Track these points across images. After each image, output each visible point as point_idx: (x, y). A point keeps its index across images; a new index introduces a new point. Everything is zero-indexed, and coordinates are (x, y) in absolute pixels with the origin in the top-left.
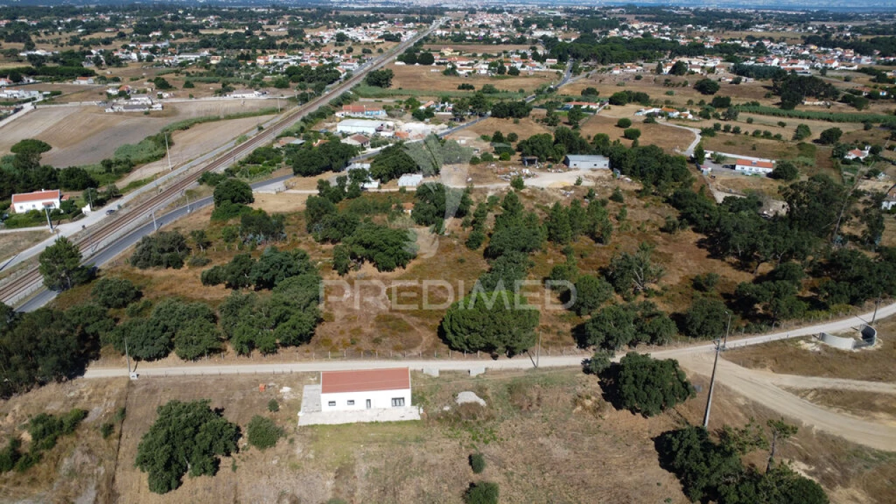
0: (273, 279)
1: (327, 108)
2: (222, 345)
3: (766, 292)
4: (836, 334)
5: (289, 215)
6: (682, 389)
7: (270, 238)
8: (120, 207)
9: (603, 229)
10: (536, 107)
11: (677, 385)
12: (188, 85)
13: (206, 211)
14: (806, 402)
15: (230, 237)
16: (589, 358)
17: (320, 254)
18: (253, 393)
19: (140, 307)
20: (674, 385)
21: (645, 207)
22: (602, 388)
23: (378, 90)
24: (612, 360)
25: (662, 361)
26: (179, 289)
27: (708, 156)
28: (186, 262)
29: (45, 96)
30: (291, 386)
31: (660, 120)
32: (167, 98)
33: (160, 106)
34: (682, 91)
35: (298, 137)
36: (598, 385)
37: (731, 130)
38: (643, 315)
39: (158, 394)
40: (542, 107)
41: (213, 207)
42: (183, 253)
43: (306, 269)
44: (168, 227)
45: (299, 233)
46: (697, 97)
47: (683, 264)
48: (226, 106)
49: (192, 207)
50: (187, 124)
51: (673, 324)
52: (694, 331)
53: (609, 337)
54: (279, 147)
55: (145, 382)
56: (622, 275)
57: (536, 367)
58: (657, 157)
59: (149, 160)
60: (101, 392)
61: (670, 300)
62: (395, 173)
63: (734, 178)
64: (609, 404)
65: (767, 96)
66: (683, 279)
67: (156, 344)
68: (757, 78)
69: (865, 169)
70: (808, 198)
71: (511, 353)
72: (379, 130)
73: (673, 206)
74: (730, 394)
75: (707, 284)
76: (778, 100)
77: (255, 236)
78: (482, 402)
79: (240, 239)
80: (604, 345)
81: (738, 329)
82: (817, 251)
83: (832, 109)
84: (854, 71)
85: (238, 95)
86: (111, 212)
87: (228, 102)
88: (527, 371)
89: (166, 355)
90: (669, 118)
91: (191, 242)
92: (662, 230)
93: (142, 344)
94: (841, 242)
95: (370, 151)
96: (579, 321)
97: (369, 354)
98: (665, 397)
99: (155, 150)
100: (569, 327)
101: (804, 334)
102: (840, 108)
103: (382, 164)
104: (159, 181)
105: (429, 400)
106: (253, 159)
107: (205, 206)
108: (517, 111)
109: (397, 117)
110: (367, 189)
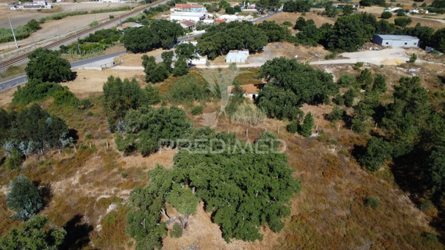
1: (164, 6)
31: (408, 15)
33: (50, 6)
35: (139, 23)
50: (62, 16)
54: (121, 29)
59: (9, 41)
62: (222, 50)
72: (202, 18)
85: (107, 1)
90: (413, 13)
95: (196, 33)
103: (210, 40)
106: (92, 38)
108: (302, 7)
109: (214, 12)
110: (194, 65)
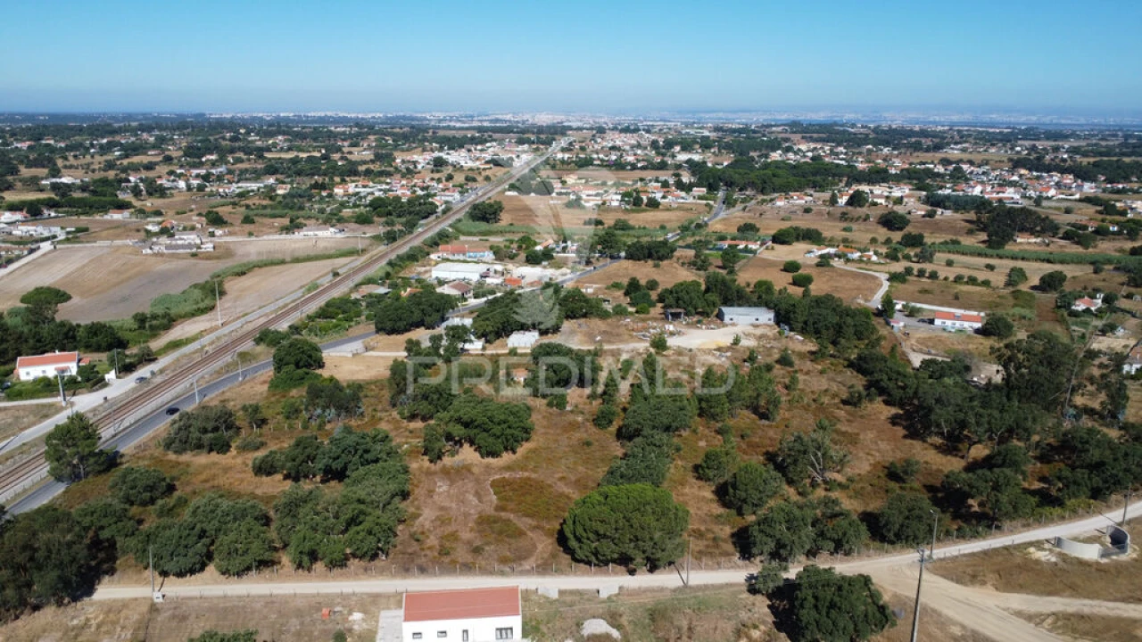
0: (345, 468)
1: (420, 249)
2: (276, 555)
3: (981, 484)
4: (1076, 539)
5: (368, 383)
6: (878, 615)
7: (343, 414)
8: (153, 373)
9: (768, 402)
10: (680, 247)
11: (872, 609)
12: (248, 220)
13: (263, 378)
14: (1042, 631)
15: (292, 413)
16: (755, 571)
17: (406, 435)
18: (313, 622)
19: (171, 504)
20: (866, 610)
21: (821, 372)
22: (773, 613)
23: (483, 226)
24: (785, 575)
25: (850, 578)
26: (222, 481)
27: (898, 307)
28: (233, 445)
29: (68, 233)
30: (365, 612)
31: (837, 263)
32: (221, 236)
33: (211, 245)
34: (862, 226)
35: (382, 285)
36: (767, 610)
37: (927, 275)
38: (823, 515)
39: (188, 622)
40: (688, 246)
41: (271, 373)
42: (230, 433)
43: (388, 454)
44: (213, 399)
45: (380, 407)
46: (883, 233)
47: (874, 447)
48: (293, 246)
49: (244, 374)
50: (244, 269)
51: (863, 527)
52: (891, 536)
53: (780, 545)
54: (359, 297)
55: (173, 605)
56: (795, 462)
57: (686, 586)
58: (834, 309)
59: (193, 314)
60: (115, 618)
61: (858, 494)
62: (505, 330)
63: (933, 335)
64: (783, 635)
65: (970, 232)
66: (874, 466)
67: (190, 554)
68: (956, 210)
69: (1099, 323)
70: (1028, 360)
71: (653, 567)
72: (484, 276)
73: (858, 371)
74: (942, 622)
75: (906, 472)
76: (983, 236)
77: (324, 411)
78: (615, 634)
79: (305, 415)
80: (775, 555)
81: (948, 533)
82: (1044, 429)
83: (1052, 248)
84: (1076, 200)
85: (309, 233)
86: (142, 379)
87: (296, 241)
88: (674, 590)
89: (202, 569)
90: (848, 260)
91: (241, 419)
92: (845, 402)
93: (172, 555)
94: (1075, 416)
95: (472, 302)
96: (740, 522)
97: (468, 568)
98: (856, 625)
99: (202, 300)
100: (728, 530)
101: (1034, 539)
102: (1061, 246)
103: (487, 319)
104: (206, 340)
105: (545, 630)
106: (324, 313)
107: (260, 373)
108: (657, 252)
109: (507, 260)
110: (467, 350)
